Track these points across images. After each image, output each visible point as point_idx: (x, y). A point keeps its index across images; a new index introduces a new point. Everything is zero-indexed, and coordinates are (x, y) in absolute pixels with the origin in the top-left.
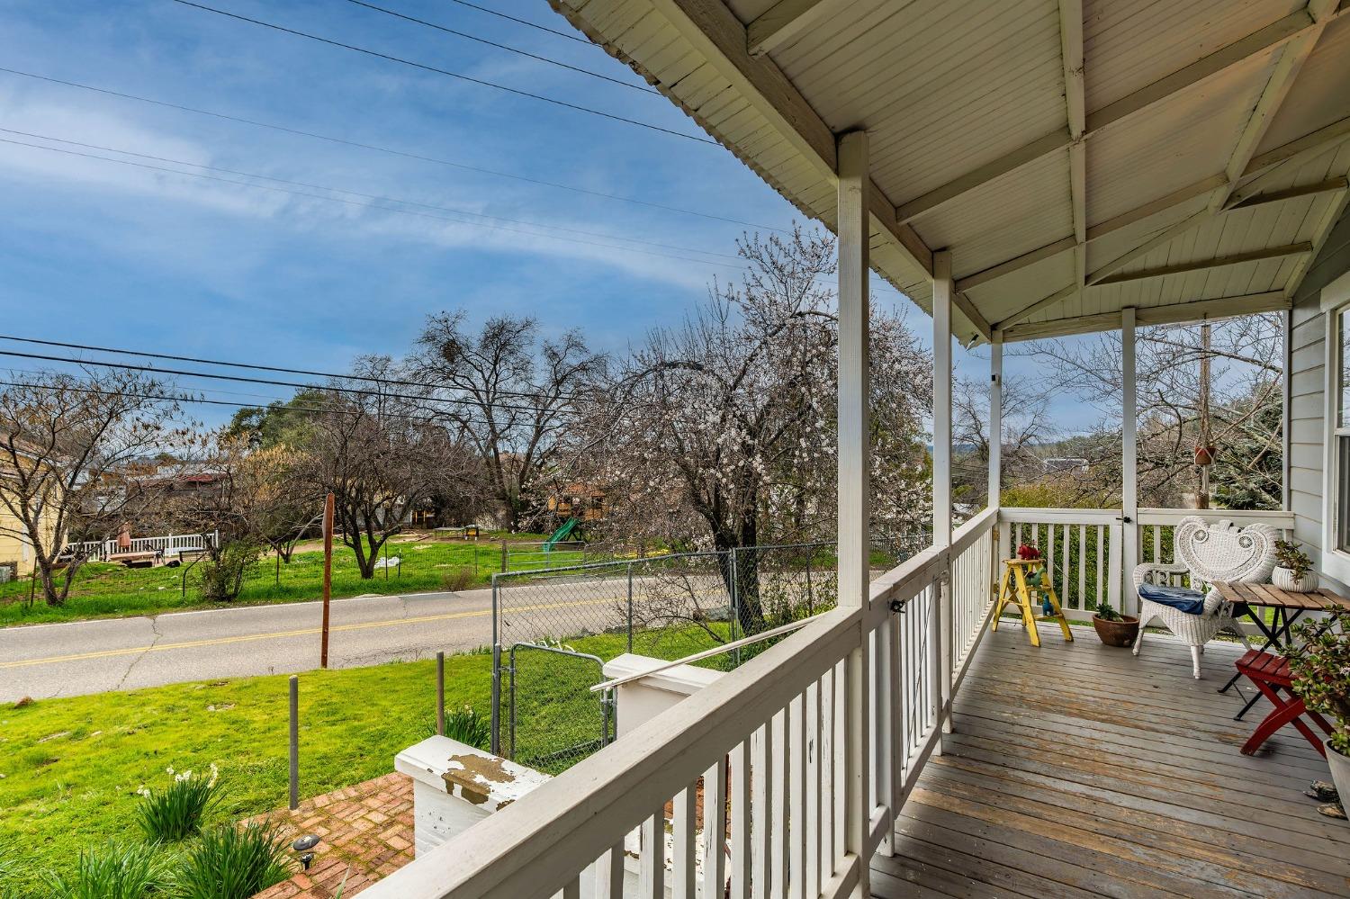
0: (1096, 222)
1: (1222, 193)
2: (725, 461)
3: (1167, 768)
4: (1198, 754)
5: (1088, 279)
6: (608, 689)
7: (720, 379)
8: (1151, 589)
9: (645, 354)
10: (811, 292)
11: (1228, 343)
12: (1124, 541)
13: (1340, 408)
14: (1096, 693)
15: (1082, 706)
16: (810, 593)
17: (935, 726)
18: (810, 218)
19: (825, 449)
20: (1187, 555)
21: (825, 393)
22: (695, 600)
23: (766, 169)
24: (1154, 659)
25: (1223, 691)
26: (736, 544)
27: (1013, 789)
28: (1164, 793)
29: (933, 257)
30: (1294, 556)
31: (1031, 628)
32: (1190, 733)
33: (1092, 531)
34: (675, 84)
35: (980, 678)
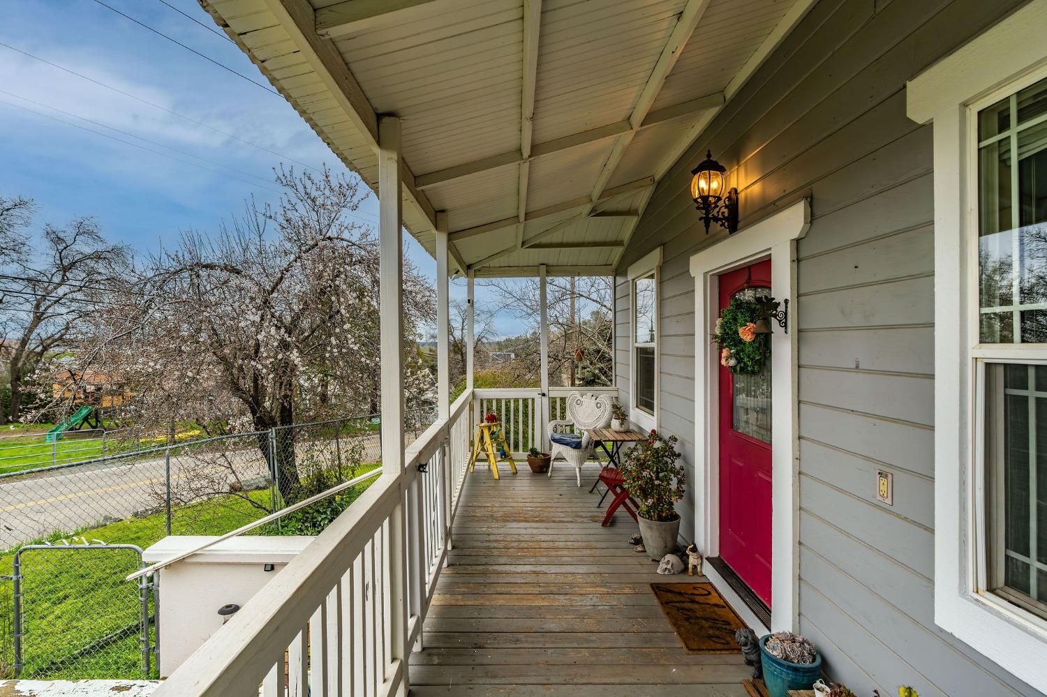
0: (531, 210)
1: (588, 207)
2: (265, 355)
3: (570, 543)
4: (584, 532)
5: (523, 243)
6: (149, 574)
7: (258, 284)
8: (557, 436)
9: (180, 255)
10: (338, 222)
11: (586, 290)
12: (541, 408)
13: (636, 332)
14: (532, 505)
15: (525, 514)
16: (339, 458)
17: (443, 547)
18: (351, 171)
19: (351, 346)
20: (573, 414)
21: (350, 302)
22: (236, 476)
23: (320, 125)
24: (558, 478)
25: (591, 492)
26: (275, 424)
27: (493, 579)
28: (570, 559)
29: (437, 215)
30: (619, 412)
31: (494, 468)
32: (579, 520)
33: (525, 400)
34: (245, 33)
35: (466, 506)
